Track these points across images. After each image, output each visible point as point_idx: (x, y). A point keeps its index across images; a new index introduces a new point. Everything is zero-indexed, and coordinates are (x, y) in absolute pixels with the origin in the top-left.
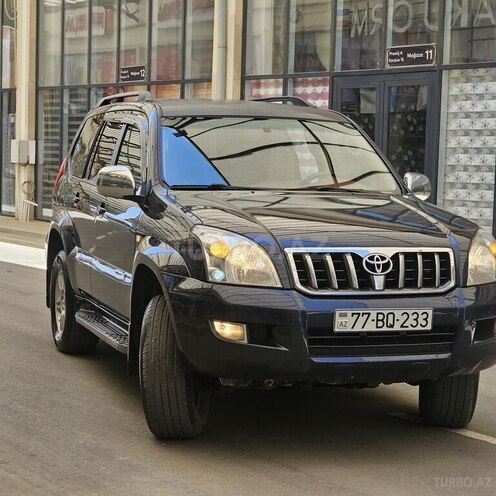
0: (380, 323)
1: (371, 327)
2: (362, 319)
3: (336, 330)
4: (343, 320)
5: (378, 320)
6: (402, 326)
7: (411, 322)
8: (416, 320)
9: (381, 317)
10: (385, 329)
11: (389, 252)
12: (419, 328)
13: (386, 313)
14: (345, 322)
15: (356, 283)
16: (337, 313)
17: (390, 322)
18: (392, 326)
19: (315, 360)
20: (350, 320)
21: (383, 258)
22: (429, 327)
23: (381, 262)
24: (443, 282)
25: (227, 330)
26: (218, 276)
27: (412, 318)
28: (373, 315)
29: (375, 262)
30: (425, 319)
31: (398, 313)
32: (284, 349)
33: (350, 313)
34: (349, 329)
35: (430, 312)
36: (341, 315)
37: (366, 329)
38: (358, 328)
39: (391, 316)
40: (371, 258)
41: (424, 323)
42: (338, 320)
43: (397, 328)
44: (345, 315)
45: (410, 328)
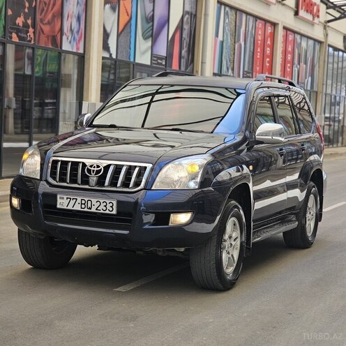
0: (83, 206)
1: (77, 207)
2: (72, 202)
3: (58, 206)
4: (61, 201)
5: (82, 204)
6: (96, 209)
7: (102, 207)
8: (105, 206)
9: (83, 202)
10: (86, 210)
12: (107, 212)
13: (86, 200)
14: (63, 203)
15: (79, 180)
16: (58, 196)
17: (89, 206)
18: (90, 209)
20: (65, 202)
21: (98, 166)
22: (114, 212)
23: (96, 169)
27: (103, 205)
28: (79, 201)
29: (93, 169)
30: (112, 207)
31: (94, 201)
33: (65, 197)
34: (65, 207)
35: (115, 203)
36: (60, 198)
37: (74, 208)
38: (70, 207)
39: (89, 202)
41: (111, 209)
42: (59, 201)
43: (93, 210)
44: (63, 198)
45: (102, 211)
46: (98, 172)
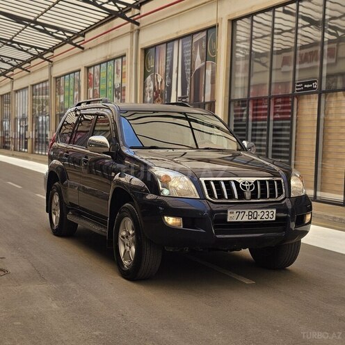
0: (250, 217)
1: (246, 219)
2: (241, 215)
3: (228, 220)
4: (232, 215)
6: (261, 218)
7: (265, 216)
8: (268, 215)
9: (250, 214)
10: (253, 220)
11: (252, 180)
12: (269, 219)
13: (253, 211)
14: (233, 216)
15: (236, 196)
16: (229, 212)
17: (255, 216)
18: (256, 218)
19: (218, 236)
20: (235, 215)
21: (250, 183)
22: (274, 219)
23: (248, 185)
24: (279, 195)
25: (170, 221)
26: (166, 192)
27: (266, 214)
28: (247, 213)
29: (246, 185)
30: (272, 215)
31: (259, 211)
32: (202, 231)
33: (235, 212)
34: (235, 220)
35: (275, 211)
36: (230, 213)
37: (243, 220)
38: (239, 220)
39: (255, 213)
40: (244, 183)
41: (272, 217)
42: (229, 215)
43: (258, 219)
44: (233, 213)
45: (265, 219)
46: (251, 187)
